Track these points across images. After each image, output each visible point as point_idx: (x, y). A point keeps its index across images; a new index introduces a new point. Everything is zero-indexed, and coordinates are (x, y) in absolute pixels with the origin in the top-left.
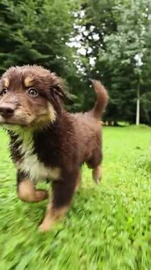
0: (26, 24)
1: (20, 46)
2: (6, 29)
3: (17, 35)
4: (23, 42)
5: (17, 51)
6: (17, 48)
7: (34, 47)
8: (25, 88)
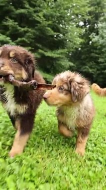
0: (44, 9)
1: (38, 25)
2: (31, 11)
3: (38, 16)
4: (41, 22)
5: (36, 28)
6: (37, 26)
7: (49, 26)
8: (9, 58)
